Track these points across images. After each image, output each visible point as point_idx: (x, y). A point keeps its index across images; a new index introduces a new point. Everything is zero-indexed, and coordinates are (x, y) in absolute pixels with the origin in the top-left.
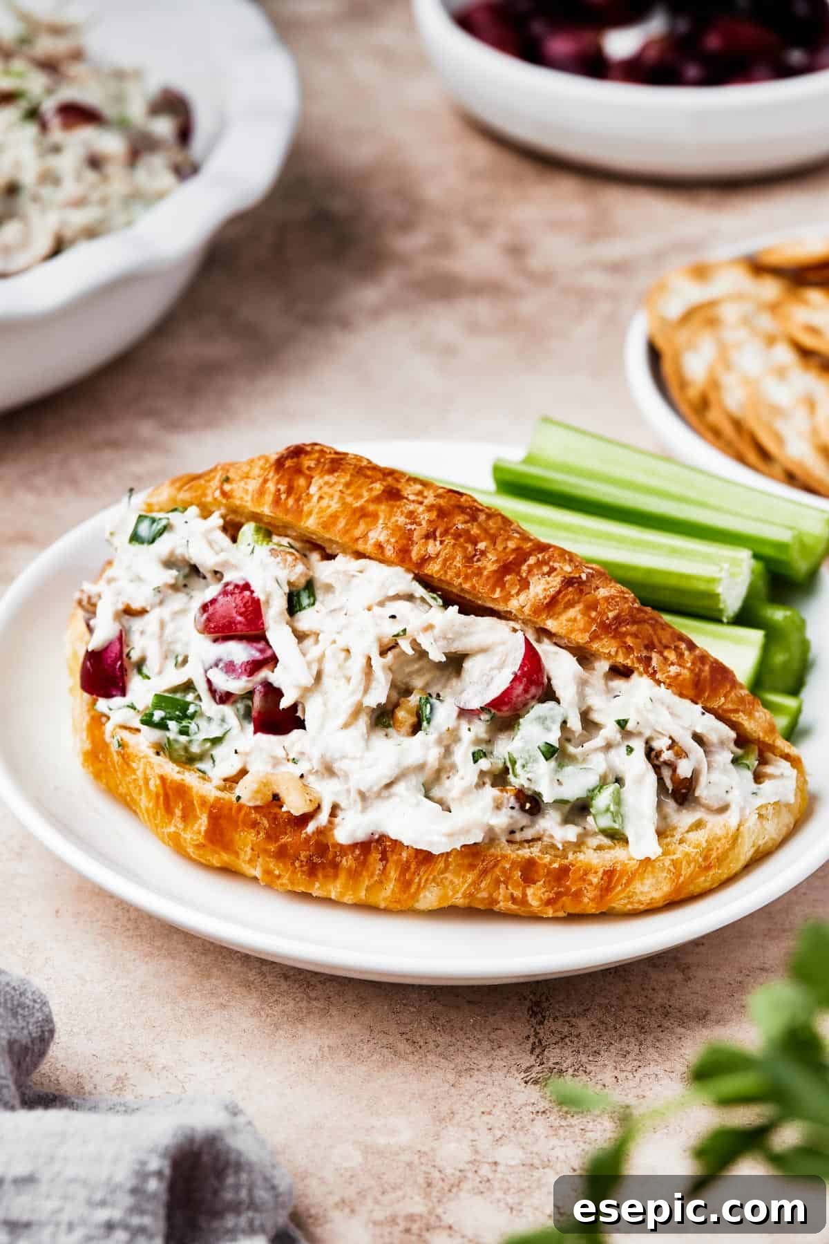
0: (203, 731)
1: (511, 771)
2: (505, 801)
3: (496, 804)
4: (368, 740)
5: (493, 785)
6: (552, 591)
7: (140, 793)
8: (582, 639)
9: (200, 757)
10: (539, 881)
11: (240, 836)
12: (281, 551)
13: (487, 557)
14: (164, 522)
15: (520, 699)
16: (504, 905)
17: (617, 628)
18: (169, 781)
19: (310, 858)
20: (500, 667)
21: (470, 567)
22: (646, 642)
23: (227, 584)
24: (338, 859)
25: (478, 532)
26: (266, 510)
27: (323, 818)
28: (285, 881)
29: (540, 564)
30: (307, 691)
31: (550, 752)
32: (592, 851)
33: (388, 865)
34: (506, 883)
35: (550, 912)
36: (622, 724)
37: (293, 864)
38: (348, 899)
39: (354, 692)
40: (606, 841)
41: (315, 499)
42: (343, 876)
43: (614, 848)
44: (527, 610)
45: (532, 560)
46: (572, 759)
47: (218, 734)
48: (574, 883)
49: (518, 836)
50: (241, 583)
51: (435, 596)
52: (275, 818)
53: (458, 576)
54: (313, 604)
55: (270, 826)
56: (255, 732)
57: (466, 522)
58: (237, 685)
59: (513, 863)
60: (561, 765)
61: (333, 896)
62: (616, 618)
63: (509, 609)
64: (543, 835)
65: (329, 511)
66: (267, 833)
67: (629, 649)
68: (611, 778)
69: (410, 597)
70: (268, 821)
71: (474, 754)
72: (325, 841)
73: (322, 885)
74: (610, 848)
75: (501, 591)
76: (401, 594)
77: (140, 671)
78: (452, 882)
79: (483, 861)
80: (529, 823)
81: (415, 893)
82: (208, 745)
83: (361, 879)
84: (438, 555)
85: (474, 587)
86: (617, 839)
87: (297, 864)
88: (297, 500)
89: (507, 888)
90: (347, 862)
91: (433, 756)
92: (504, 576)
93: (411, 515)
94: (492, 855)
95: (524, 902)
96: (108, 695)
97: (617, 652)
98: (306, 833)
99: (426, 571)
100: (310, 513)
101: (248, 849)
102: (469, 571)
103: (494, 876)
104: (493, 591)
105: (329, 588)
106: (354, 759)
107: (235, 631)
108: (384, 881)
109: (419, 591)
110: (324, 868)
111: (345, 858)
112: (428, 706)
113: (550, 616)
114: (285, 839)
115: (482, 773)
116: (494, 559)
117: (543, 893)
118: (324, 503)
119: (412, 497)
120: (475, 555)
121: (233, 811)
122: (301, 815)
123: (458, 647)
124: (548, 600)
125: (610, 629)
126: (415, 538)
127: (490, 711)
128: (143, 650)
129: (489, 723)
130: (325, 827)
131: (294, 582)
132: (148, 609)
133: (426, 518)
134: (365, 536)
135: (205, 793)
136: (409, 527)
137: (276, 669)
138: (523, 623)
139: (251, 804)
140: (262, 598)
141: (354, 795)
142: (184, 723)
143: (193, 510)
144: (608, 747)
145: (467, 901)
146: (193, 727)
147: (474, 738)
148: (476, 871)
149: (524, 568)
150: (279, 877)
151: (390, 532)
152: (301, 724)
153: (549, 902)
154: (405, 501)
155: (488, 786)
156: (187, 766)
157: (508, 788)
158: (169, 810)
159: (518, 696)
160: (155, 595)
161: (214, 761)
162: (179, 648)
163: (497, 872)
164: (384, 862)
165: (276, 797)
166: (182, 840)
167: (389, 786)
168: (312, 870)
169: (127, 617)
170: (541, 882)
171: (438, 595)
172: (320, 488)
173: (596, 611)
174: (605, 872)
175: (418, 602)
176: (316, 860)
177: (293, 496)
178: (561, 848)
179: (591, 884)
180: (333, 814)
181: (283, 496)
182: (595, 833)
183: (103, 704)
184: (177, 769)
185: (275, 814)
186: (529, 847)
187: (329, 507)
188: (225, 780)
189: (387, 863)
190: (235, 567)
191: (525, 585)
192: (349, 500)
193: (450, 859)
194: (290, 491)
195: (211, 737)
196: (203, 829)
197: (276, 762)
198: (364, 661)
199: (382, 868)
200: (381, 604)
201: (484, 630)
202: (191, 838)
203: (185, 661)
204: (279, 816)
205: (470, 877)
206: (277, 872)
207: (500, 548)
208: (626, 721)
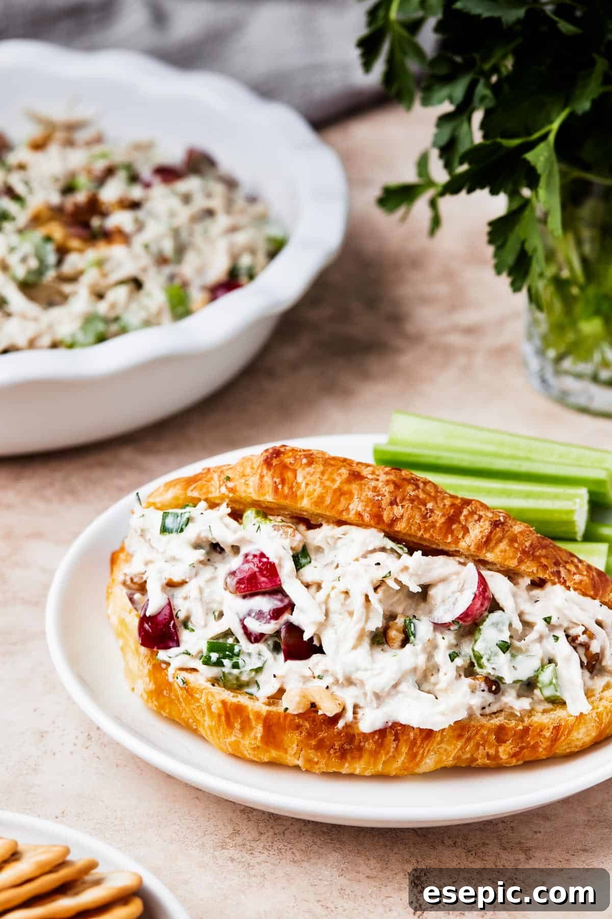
0: (249, 664)
1: (476, 664)
2: (478, 686)
3: (471, 689)
4: (372, 655)
5: (466, 676)
6: (486, 532)
7: (204, 715)
8: (513, 564)
9: (248, 684)
10: (508, 740)
11: (288, 737)
12: (282, 526)
13: (435, 514)
14: (187, 516)
15: (478, 611)
16: (482, 761)
17: (533, 553)
18: (229, 704)
19: (342, 747)
20: (461, 590)
21: (427, 522)
22: (554, 561)
23: (246, 556)
24: (362, 744)
25: (424, 496)
26: (269, 498)
27: (349, 716)
28: (321, 766)
29: (472, 513)
30: (322, 626)
31: (505, 647)
32: (540, 714)
33: (400, 744)
34: (484, 745)
35: (514, 762)
36: (547, 620)
37: (328, 752)
38: (367, 773)
39: (357, 622)
40: (549, 706)
41: (303, 485)
42: (366, 756)
43: (555, 710)
44: (473, 548)
45: (465, 512)
46: (519, 650)
47: (260, 665)
48: (533, 738)
49: (487, 711)
50: (257, 553)
51: (401, 546)
52: (314, 721)
53: (420, 529)
54: (310, 562)
55: (310, 727)
56: (286, 660)
57: (414, 490)
58: (269, 628)
59: (489, 730)
60: (513, 656)
61: (357, 772)
62: (531, 545)
63: (457, 549)
64: (504, 707)
65: (316, 494)
66: (308, 732)
67: (545, 567)
68: (546, 661)
69: (383, 549)
70: (309, 723)
71: (450, 656)
72: (352, 733)
73: (350, 764)
74: (552, 710)
75: (452, 536)
76: (377, 548)
77: (186, 627)
78: (446, 750)
79: (468, 731)
80: (494, 700)
81: (419, 761)
82: (253, 673)
83: (379, 755)
84: (402, 516)
85: (432, 536)
86: (556, 703)
87: (332, 751)
88: (291, 488)
89: (485, 749)
90: (369, 745)
91: (421, 661)
92: (451, 526)
93: (375, 489)
94: (474, 726)
95: (496, 757)
96: (167, 647)
97: (537, 571)
98: (337, 728)
99: (396, 529)
100: (302, 497)
101: (295, 746)
102: (427, 525)
103: (476, 740)
104: (446, 537)
105: (319, 549)
106: (366, 670)
107: (261, 589)
108: (397, 756)
109: (390, 544)
110: (352, 752)
111: (367, 743)
112: (412, 625)
113: (488, 551)
114: (322, 735)
115: (458, 668)
116: (440, 514)
117: (511, 749)
118: (311, 488)
119: (370, 477)
120: (427, 513)
121: (282, 719)
122: (334, 716)
123: (425, 580)
124: (484, 539)
125: (528, 554)
126: (383, 506)
127: (458, 623)
128: (188, 611)
129: (456, 632)
130: (352, 722)
131: (295, 547)
132: (187, 580)
133: (387, 490)
134: (347, 509)
135: (258, 710)
136: (376, 498)
137: (294, 613)
138: (466, 557)
139: (295, 713)
140: (276, 562)
141: (370, 696)
142: (235, 660)
143: (203, 505)
144: (541, 638)
145: (454, 762)
146: (241, 662)
147: (447, 644)
148: (463, 740)
149: (462, 518)
150: (317, 763)
151: (364, 503)
152: (320, 650)
153: (514, 755)
154: (366, 479)
155: (463, 677)
156: (238, 691)
157: (478, 676)
158: (229, 724)
159: (477, 610)
160: (191, 570)
161: (258, 686)
162: (215, 606)
163: (478, 737)
164: (397, 742)
165: (313, 705)
166: (241, 746)
167: (395, 686)
168: (343, 755)
169: (169, 588)
170: (510, 741)
171: (404, 545)
172: (305, 478)
173: (517, 543)
174: (554, 728)
175: (389, 551)
176: (346, 747)
177: (286, 485)
178: (519, 715)
179: (545, 737)
180: (355, 713)
181: (280, 487)
182: (541, 700)
183: (162, 655)
184: (232, 694)
185: (314, 717)
186: (496, 718)
187: (315, 490)
188: (268, 698)
189: (398, 742)
190: (250, 542)
191: (466, 530)
192: (328, 483)
193: (445, 733)
194: (283, 482)
195: (255, 668)
196: (259, 735)
197: (305, 680)
198: (363, 599)
199: (395, 746)
200: (364, 556)
201: (440, 566)
202: (250, 743)
203: (221, 615)
204: (316, 718)
205: (460, 744)
206: (316, 760)
207: (441, 506)
208: (550, 618)
